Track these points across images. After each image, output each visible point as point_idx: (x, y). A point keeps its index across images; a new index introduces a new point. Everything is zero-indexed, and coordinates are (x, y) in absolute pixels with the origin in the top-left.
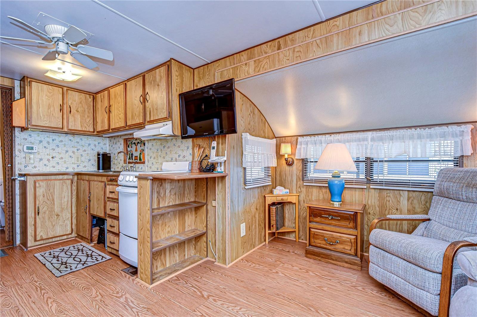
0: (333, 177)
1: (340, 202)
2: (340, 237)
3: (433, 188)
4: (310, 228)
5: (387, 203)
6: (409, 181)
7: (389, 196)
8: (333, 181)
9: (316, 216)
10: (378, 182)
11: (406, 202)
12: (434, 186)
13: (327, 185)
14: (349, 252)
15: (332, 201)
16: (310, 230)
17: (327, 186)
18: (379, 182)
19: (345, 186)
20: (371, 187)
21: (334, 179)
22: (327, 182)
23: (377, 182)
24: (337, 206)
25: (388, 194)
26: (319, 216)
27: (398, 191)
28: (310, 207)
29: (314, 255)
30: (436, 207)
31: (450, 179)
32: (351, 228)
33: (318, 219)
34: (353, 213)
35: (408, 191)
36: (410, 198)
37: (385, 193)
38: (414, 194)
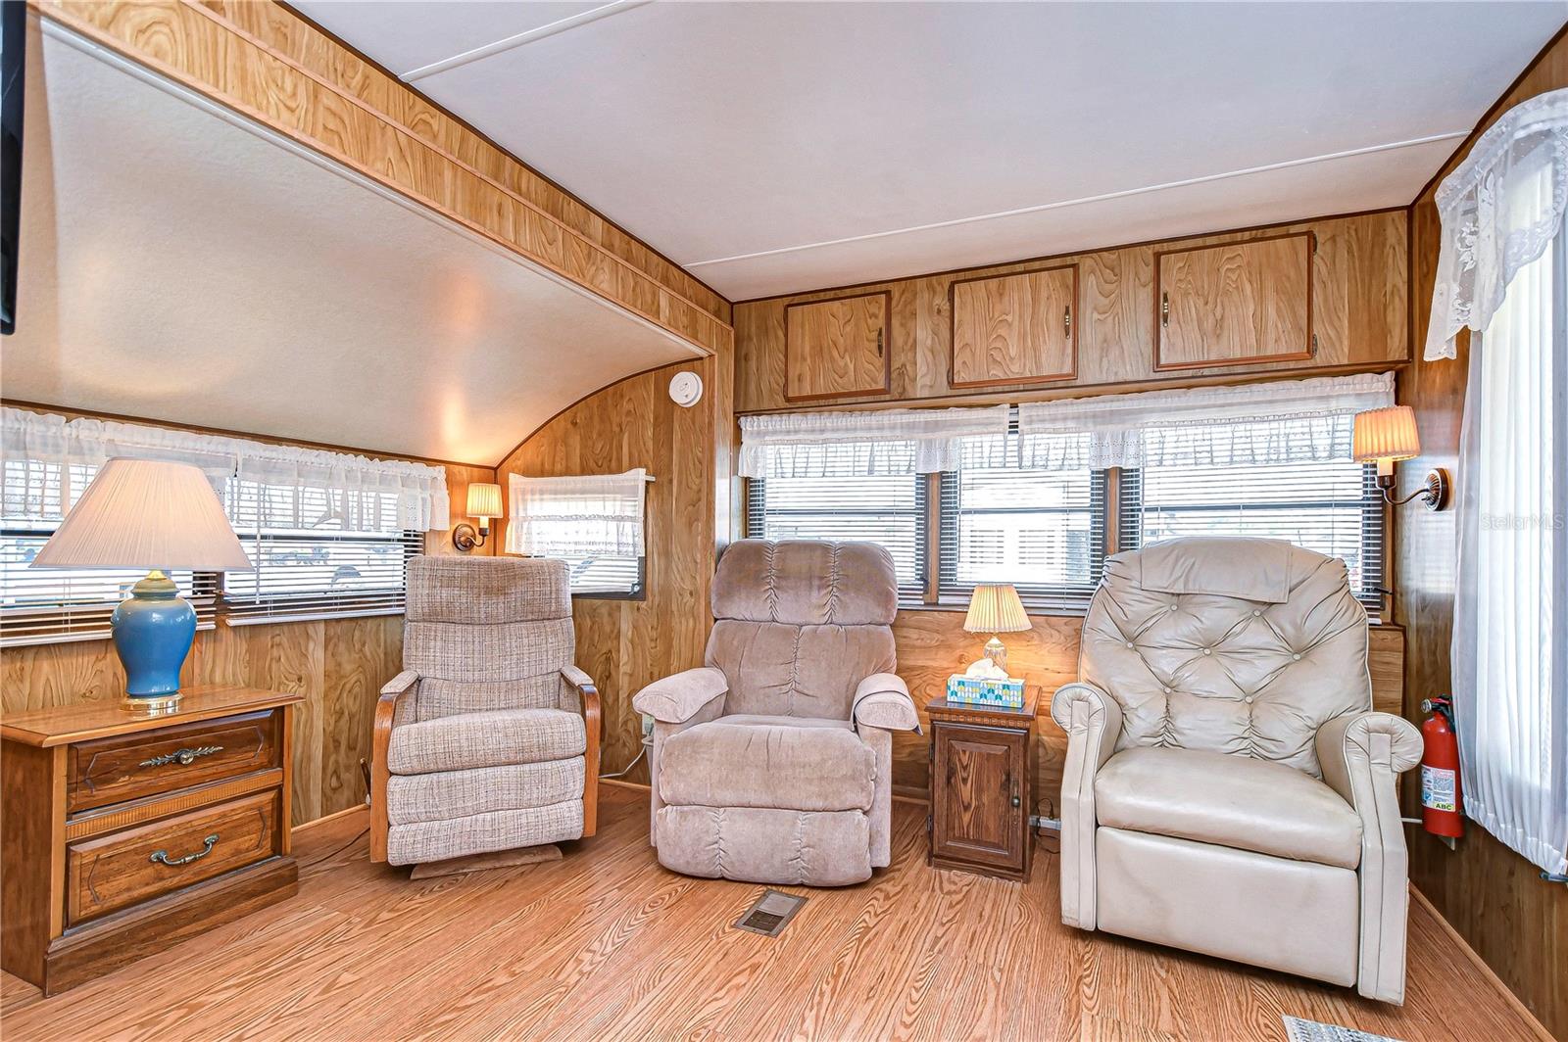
0: (139, 596)
1: (175, 693)
2: (224, 815)
3: (403, 605)
4: (68, 845)
5: (274, 666)
6: (322, 595)
7: (279, 645)
8: (138, 614)
9: (105, 776)
10: (258, 602)
11: (320, 654)
12: (404, 600)
13: (110, 635)
14: (256, 853)
15: (133, 696)
16: (68, 854)
17: (109, 640)
18: (261, 602)
19: (198, 628)
20: (232, 622)
21: (141, 604)
22: (108, 619)
23: (254, 603)
24: (170, 711)
25: (277, 640)
26: (124, 773)
27: (302, 627)
28: (71, 746)
29: (104, 954)
30: (426, 648)
31: (450, 582)
32: (262, 767)
33: (123, 784)
34: (268, 714)
35: (326, 620)
36: (330, 640)
37: (266, 639)
38: (339, 628)
